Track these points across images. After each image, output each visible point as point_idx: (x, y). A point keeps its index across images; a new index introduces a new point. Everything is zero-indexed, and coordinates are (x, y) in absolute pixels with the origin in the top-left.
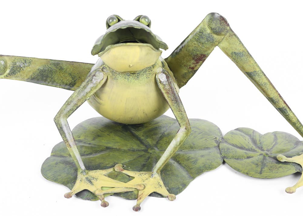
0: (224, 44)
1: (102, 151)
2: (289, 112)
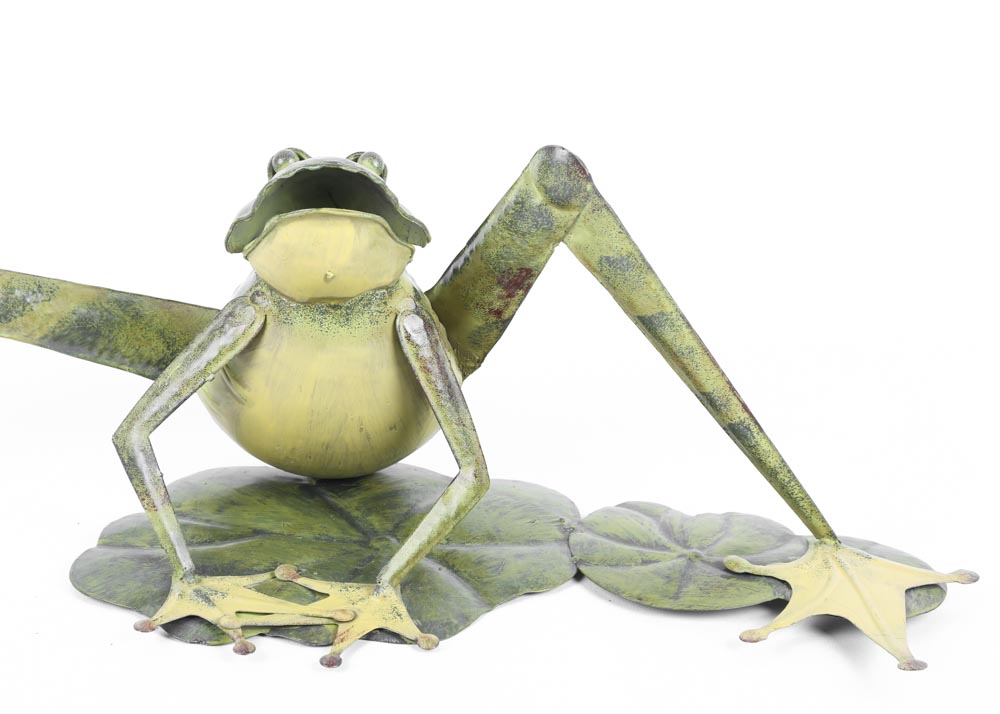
0: (579, 235)
1: (241, 537)
2: (758, 437)
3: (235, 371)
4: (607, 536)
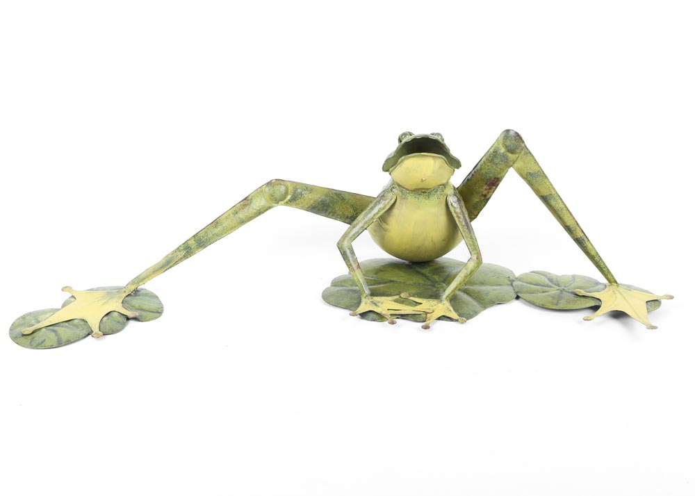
2: (587, 243)
3: (384, 218)
4: (527, 283)
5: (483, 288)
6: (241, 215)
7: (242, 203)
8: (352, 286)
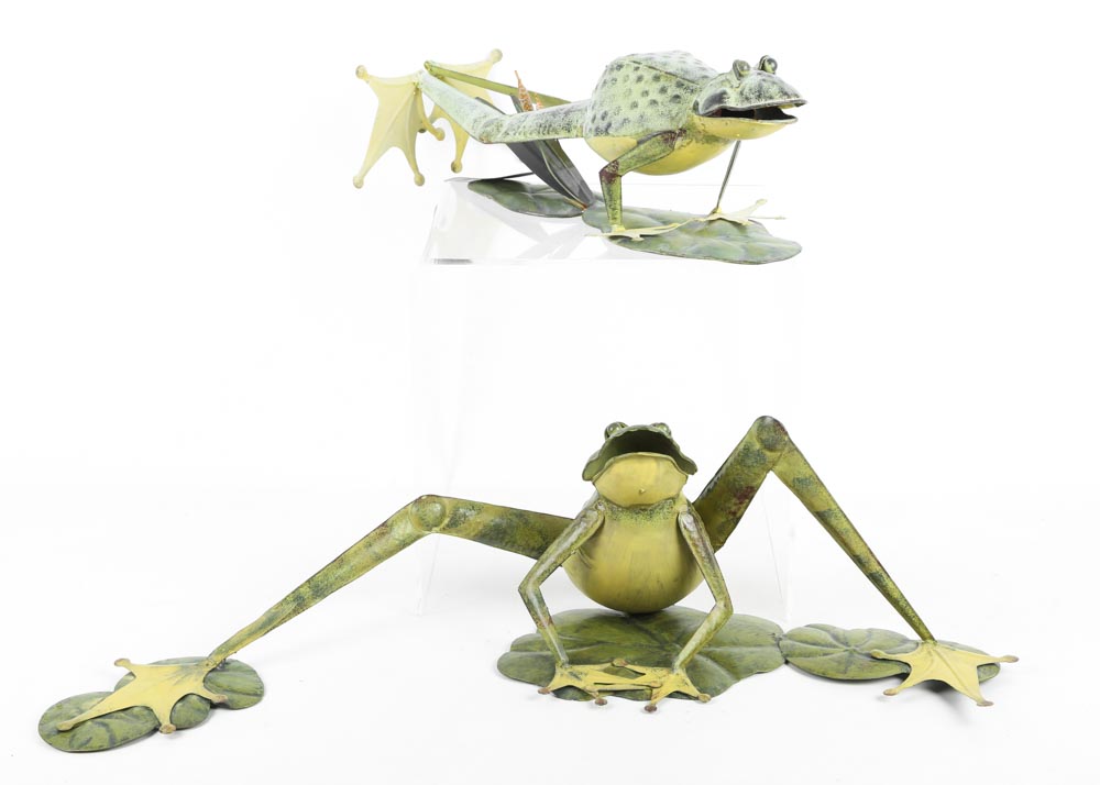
0: (781, 466)
5: (735, 650)
6: (377, 548)
7: (378, 531)
8: (541, 650)
